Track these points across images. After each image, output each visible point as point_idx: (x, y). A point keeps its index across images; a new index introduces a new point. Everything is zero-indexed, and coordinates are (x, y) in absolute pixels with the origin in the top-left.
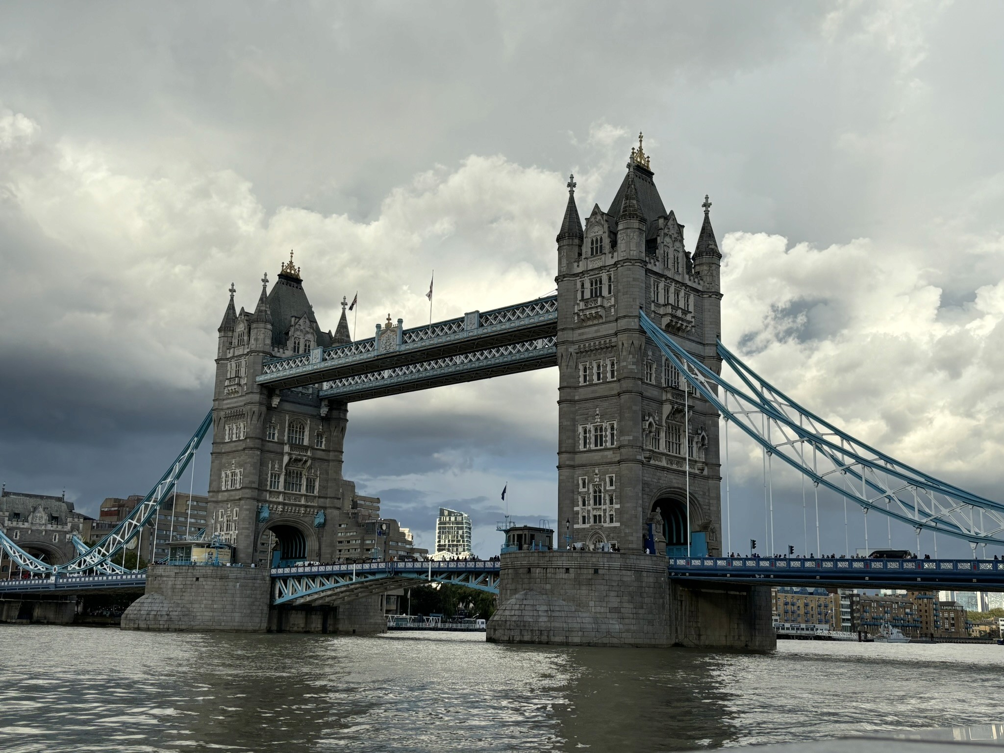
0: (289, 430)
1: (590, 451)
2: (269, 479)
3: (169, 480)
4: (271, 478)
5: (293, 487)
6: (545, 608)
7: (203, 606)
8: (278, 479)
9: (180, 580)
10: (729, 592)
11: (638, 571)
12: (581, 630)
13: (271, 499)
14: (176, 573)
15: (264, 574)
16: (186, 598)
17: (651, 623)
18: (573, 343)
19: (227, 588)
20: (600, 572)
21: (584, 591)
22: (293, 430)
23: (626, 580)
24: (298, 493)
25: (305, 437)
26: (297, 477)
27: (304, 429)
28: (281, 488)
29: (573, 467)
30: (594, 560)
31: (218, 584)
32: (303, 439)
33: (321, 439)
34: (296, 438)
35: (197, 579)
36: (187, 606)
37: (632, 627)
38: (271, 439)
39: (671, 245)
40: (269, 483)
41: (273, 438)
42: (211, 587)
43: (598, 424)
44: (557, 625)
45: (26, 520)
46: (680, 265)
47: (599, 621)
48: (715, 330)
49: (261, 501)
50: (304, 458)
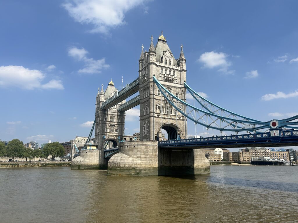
1: (146, 115)
4: (106, 129)
5: (112, 131)
6: (120, 157)
9: (83, 153)
10: (184, 151)
12: (128, 163)
16: (84, 157)
17: (151, 160)
18: (142, 88)
20: (135, 146)
22: (111, 118)
23: (142, 148)
26: (113, 129)
27: (114, 118)
28: (109, 131)
29: (143, 120)
32: (114, 120)
33: (119, 120)
34: (112, 120)
37: (144, 161)
39: (167, 58)
42: (89, 154)
44: (122, 161)
45: (81, 142)
46: (171, 64)
47: (134, 160)
48: (183, 80)
49: (104, 135)
50: (114, 125)
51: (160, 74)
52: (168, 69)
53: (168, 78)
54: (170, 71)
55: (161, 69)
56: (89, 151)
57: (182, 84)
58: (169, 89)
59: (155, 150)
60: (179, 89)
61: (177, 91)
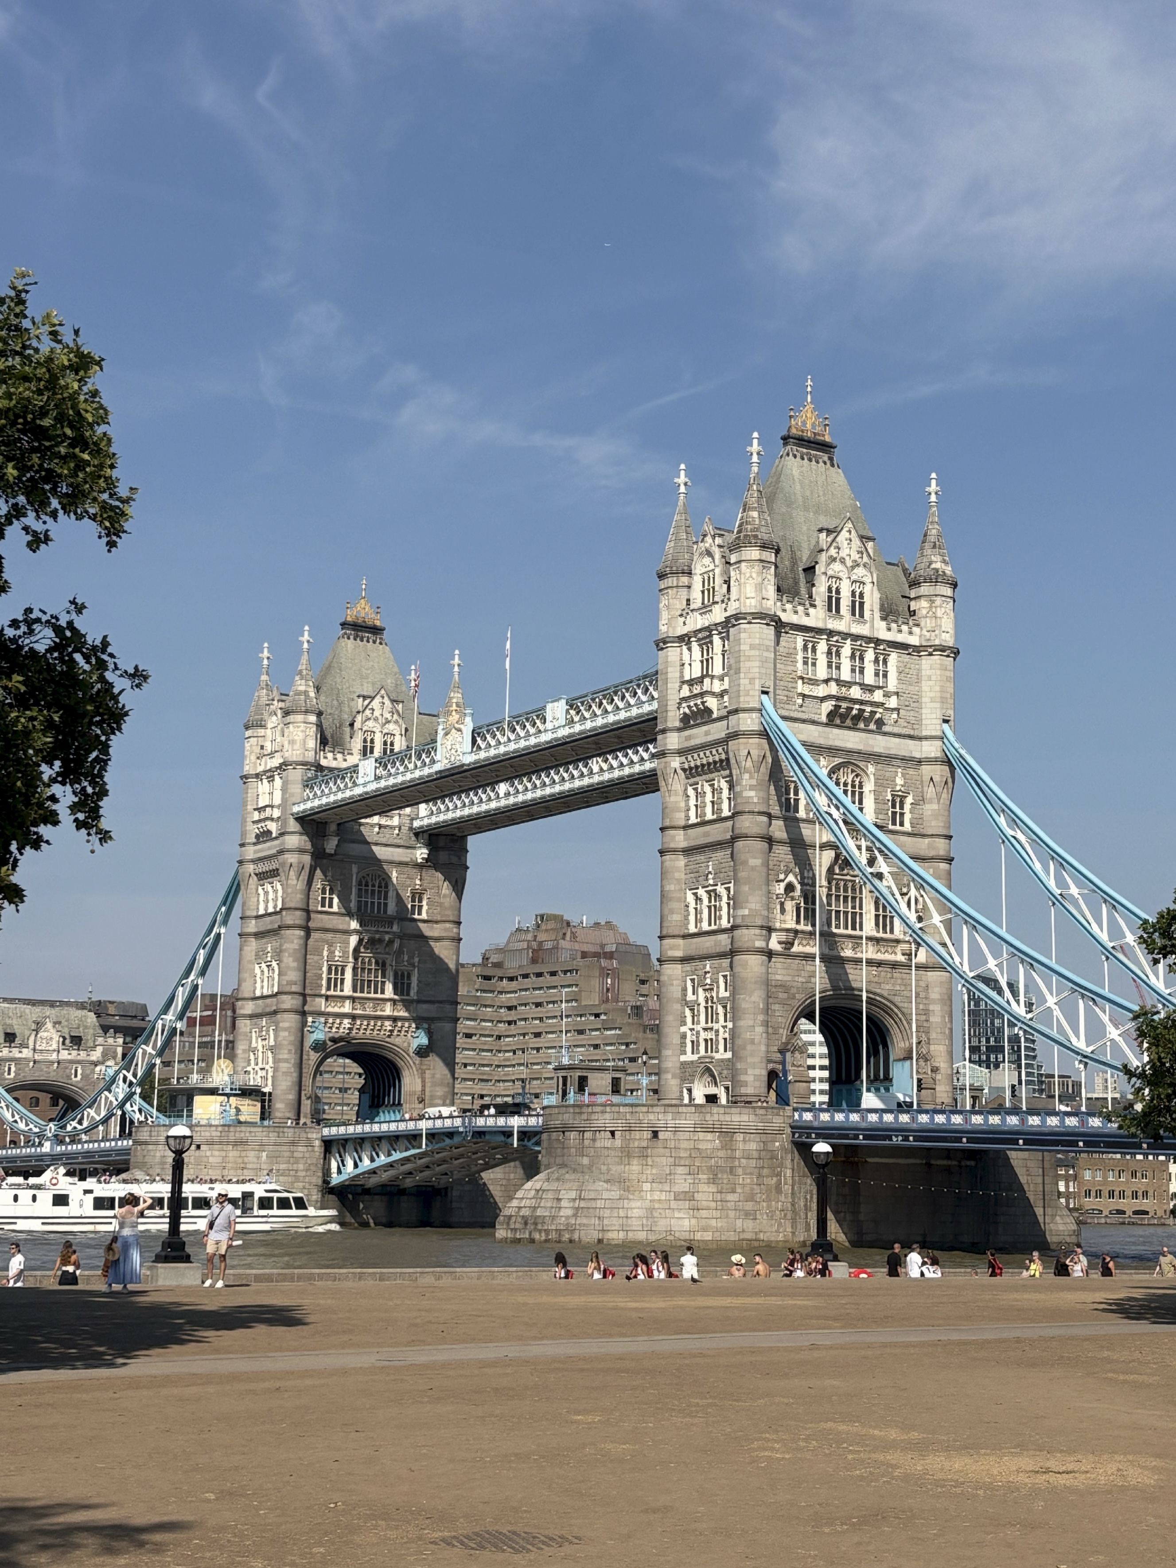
0: (360, 890)
1: (702, 933)
2: (324, 976)
3: (192, 977)
4: (329, 972)
5: (369, 986)
6: (573, 1194)
8: (343, 974)
11: (727, 1134)
13: (330, 1009)
15: (310, 1136)
18: (678, 753)
19: (246, 1160)
20: (661, 1135)
21: (635, 1167)
22: (366, 891)
23: (704, 1147)
24: (379, 996)
25: (389, 901)
26: (377, 970)
27: (386, 886)
28: (348, 990)
29: (681, 961)
30: (651, 1117)
31: (231, 1154)
32: (386, 905)
33: (420, 901)
34: (373, 903)
35: (199, 1146)
37: (713, 1223)
38: (326, 909)
39: (844, 575)
40: (324, 983)
41: (331, 906)
42: (220, 1160)
43: (710, 888)
44: (584, 1221)
45: (24, 1044)
46: (867, 607)
47: (656, 1214)
48: (938, 711)
49: (312, 1013)
50: (387, 937)
51: (800, 682)
52: (848, 642)
53: (844, 705)
54: (857, 656)
55: (805, 648)
56: (214, 1134)
57: (926, 738)
58: (853, 771)
59: (771, 1158)
60: (911, 772)
61: (899, 781)
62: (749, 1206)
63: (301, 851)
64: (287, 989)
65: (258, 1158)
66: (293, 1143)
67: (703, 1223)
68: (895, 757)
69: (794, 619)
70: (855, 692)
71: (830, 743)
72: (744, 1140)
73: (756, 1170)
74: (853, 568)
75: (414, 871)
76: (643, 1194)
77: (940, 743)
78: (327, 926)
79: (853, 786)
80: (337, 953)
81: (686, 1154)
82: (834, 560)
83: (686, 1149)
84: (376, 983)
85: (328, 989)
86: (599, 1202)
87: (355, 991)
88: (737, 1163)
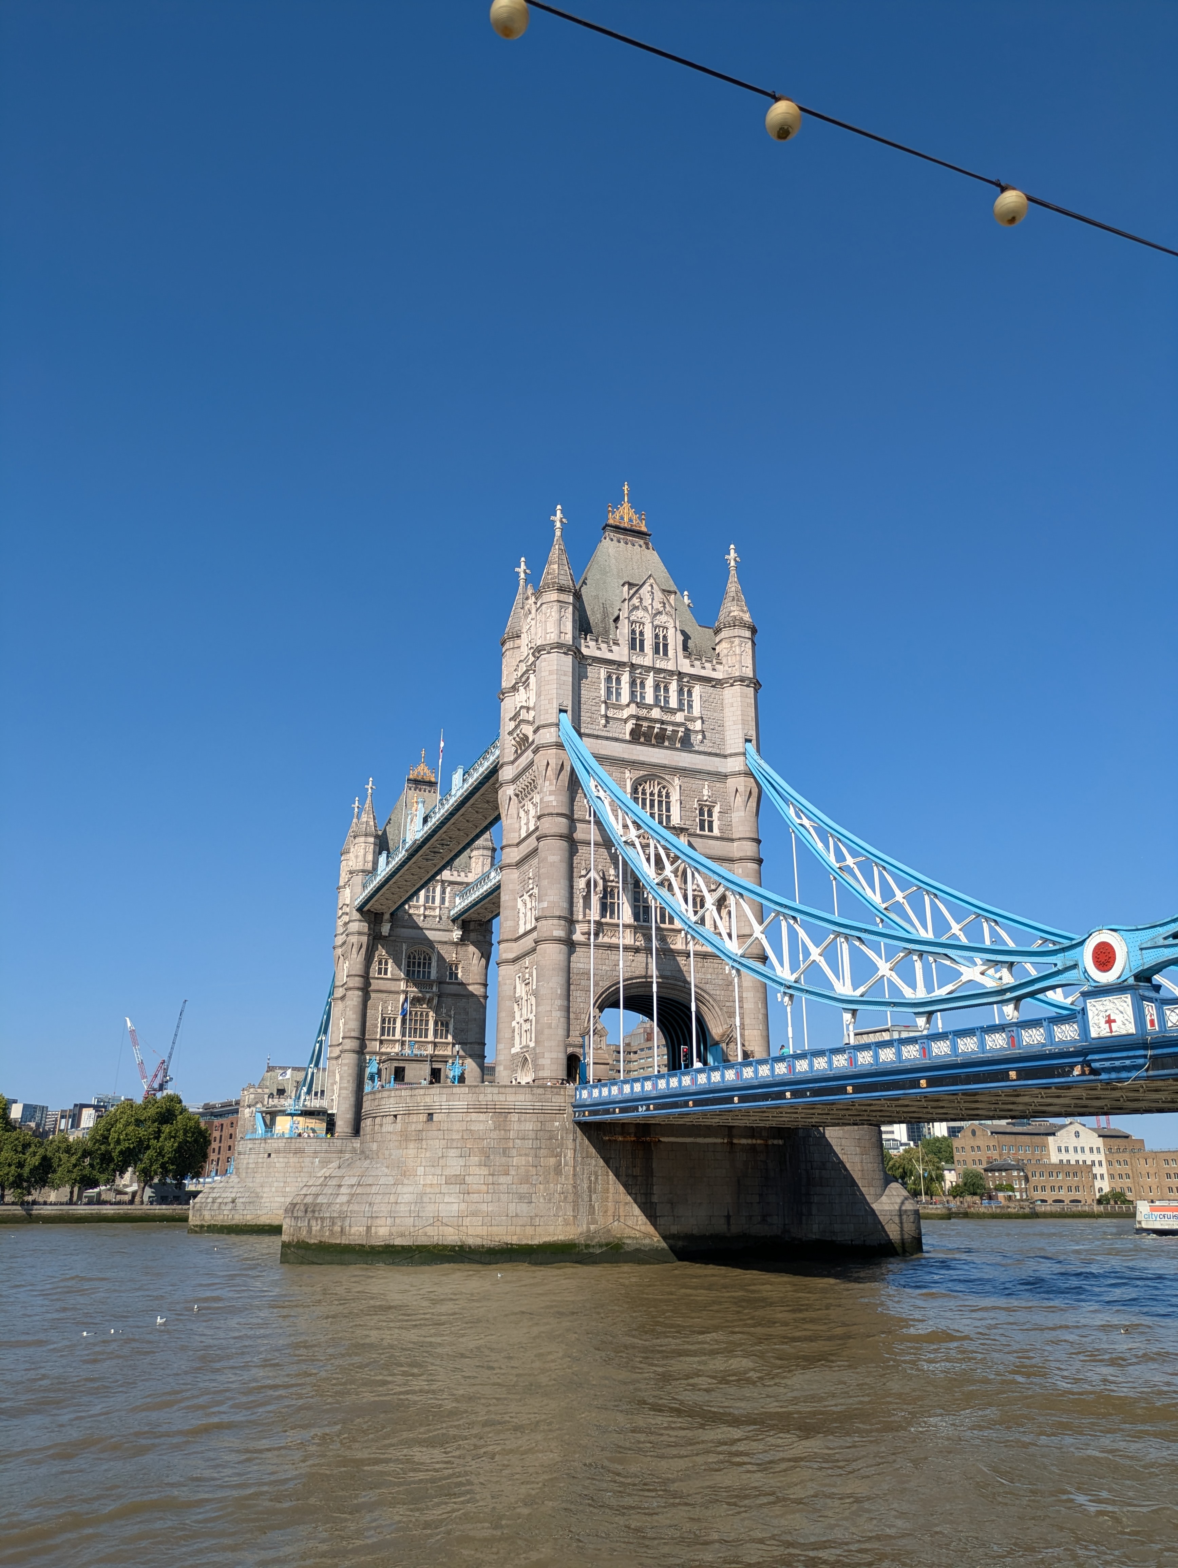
0: (409, 962)
2: (379, 1025)
4: (384, 1022)
5: (415, 1032)
7: (273, 1189)
8: (394, 1023)
9: (252, 1158)
11: (501, 1114)
12: (391, 1214)
13: (382, 1050)
14: (250, 1149)
16: (258, 1180)
17: (525, 1198)
18: (512, 782)
19: (303, 1165)
20: (436, 1117)
22: (414, 963)
23: (476, 1129)
24: (423, 1039)
25: (432, 969)
26: (421, 1020)
27: (430, 959)
28: (398, 1036)
30: (428, 1099)
31: (291, 1160)
32: (429, 972)
33: (457, 969)
34: (419, 972)
35: (269, 1155)
36: (258, 1190)
37: (484, 1207)
38: (382, 976)
40: (379, 1030)
41: (386, 973)
42: (283, 1165)
43: (531, 892)
46: (670, 647)
47: (426, 1199)
48: (740, 731)
49: (369, 1053)
50: (428, 996)
51: (603, 706)
52: (652, 674)
53: (645, 724)
54: (662, 686)
56: (280, 1145)
57: (731, 755)
58: (658, 784)
59: (550, 1139)
60: (718, 785)
61: (705, 792)
62: (524, 1189)
63: (360, 933)
64: (348, 1035)
65: (312, 1163)
66: (341, 1152)
67: (473, 1207)
68: (700, 772)
69: (598, 654)
70: (656, 713)
71: (634, 758)
72: (519, 1121)
73: (533, 1151)
74: (656, 615)
75: (452, 948)
76: (417, 1178)
77: (742, 758)
78: (382, 989)
79: (660, 795)
80: (390, 1008)
81: (460, 1137)
82: (636, 608)
83: (458, 1131)
84: (421, 1030)
85: (383, 1034)
86: (374, 1187)
87: (404, 1035)
88: (511, 1145)
